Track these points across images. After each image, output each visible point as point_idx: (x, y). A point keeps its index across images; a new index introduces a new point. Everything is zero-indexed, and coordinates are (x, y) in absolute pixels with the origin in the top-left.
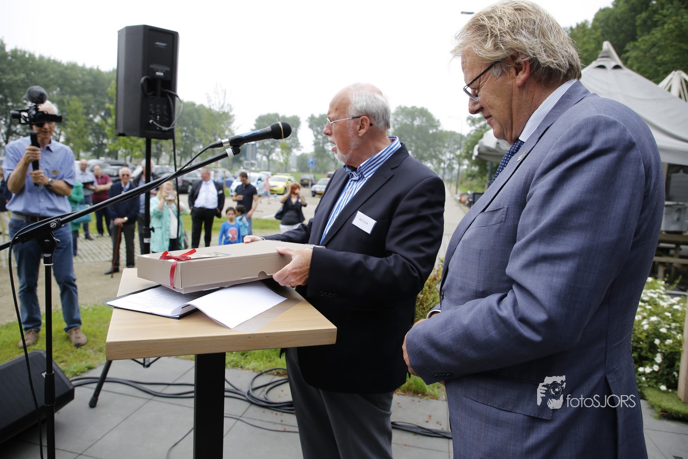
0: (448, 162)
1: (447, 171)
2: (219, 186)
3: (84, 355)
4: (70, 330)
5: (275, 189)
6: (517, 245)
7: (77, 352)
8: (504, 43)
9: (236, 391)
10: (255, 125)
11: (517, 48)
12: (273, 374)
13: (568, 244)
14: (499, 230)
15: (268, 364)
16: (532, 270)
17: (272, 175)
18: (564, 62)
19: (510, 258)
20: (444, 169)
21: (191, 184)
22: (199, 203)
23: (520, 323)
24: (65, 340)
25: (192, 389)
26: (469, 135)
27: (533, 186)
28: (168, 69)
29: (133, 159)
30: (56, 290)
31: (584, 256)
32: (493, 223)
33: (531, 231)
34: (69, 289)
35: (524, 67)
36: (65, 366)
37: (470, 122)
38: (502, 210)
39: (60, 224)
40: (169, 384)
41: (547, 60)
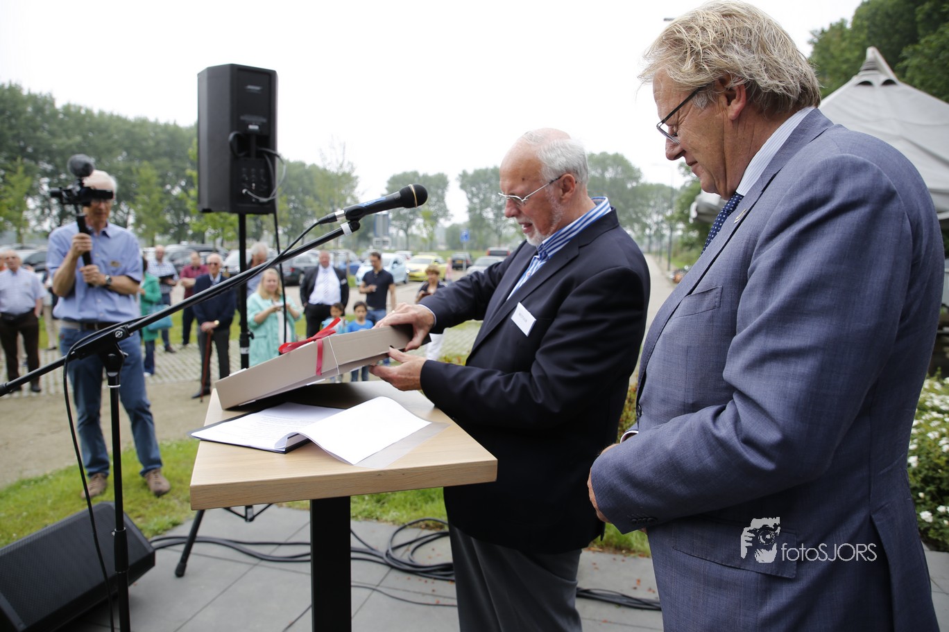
0: (654, 228)
1: (654, 239)
2: (341, 274)
3: (167, 507)
4: (147, 474)
5: (417, 274)
6: (737, 338)
7: (157, 502)
8: (708, 62)
9: (370, 551)
10: (387, 189)
11: (727, 68)
12: (420, 527)
13: (805, 334)
14: (712, 319)
15: (413, 514)
16: (757, 373)
17: (413, 255)
18: (794, 84)
19: (728, 357)
20: (650, 237)
21: (303, 272)
22: (315, 298)
23: (745, 446)
24: (142, 488)
25: (308, 549)
26: (683, 187)
27: (756, 257)
28: (264, 120)
29: (225, 242)
30: (125, 420)
31: (829, 351)
32: (703, 309)
33: (755, 319)
34: (141, 418)
35: (737, 94)
36: (142, 522)
38: (715, 292)
39: (127, 332)
40: (280, 544)
41: (770, 82)
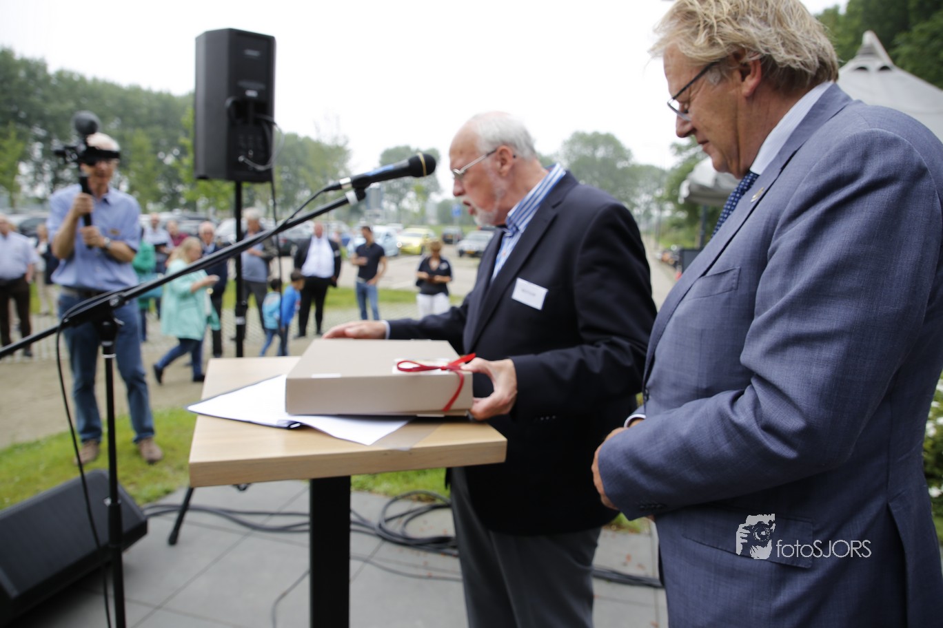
3: (159, 475)
4: (140, 442)
6: (757, 320)
7: (149, 470)
8: (722, 36)
9: (363, 522)
10: (380, 162)
11: (742, 42)
12: (413, 500)
13: (832, 317)
14: (728, 302)
15: (406, 486)
16: (779, 357)
17: (404, 228)
18: (812, 59)
19: (746, 341)
22: (308, 269)
23: (765, 433)
25: (305, 519)
26: (673, 169)
27: (777, 237)
28: (262, 87)
29: (218, 212)
31: (856, 335)
32: (720, 290)
33: (777, 302)
34: (136, 387)
35: (752, 69)
36: (134, 489)
37: (675, 150)
38: (732, 273)
39: (123, 301)
40: (272, 514)
41: (787, 57)
